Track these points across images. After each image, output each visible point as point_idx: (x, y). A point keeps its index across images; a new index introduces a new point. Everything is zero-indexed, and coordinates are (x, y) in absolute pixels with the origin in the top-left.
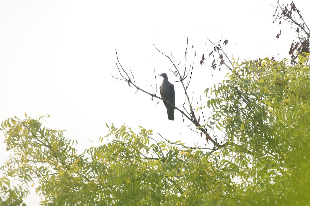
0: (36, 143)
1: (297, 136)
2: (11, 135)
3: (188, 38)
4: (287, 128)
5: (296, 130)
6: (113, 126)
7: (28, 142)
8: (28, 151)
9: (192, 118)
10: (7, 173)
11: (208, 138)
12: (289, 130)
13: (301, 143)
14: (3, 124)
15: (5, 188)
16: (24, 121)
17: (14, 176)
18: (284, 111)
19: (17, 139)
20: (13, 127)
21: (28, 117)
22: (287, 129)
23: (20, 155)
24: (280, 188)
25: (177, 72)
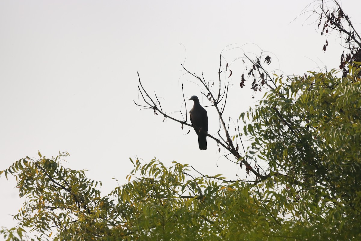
0: (54, 186)
1: (348, 160)
2: (24, 179)
3: (221, 55)
4: (337, 151)
5: (347, 154)
6: (138, 160)
7: (45, 186)
8: (45, 196)
9: (229, 147)
10: (22, 223)
11: (249, 168)
12: (339, 154)
13: (354, 168)
14: (13, 167)
15: (16, 239)
16: (38, 161)
17: (31, 226)
18: (332, 132)
19: (31, 183)
20: (26, 169)
21: (42, 156)
22: (337, 153)
23: (37, 202)
24: (332, 221)
25: (210, 95)
